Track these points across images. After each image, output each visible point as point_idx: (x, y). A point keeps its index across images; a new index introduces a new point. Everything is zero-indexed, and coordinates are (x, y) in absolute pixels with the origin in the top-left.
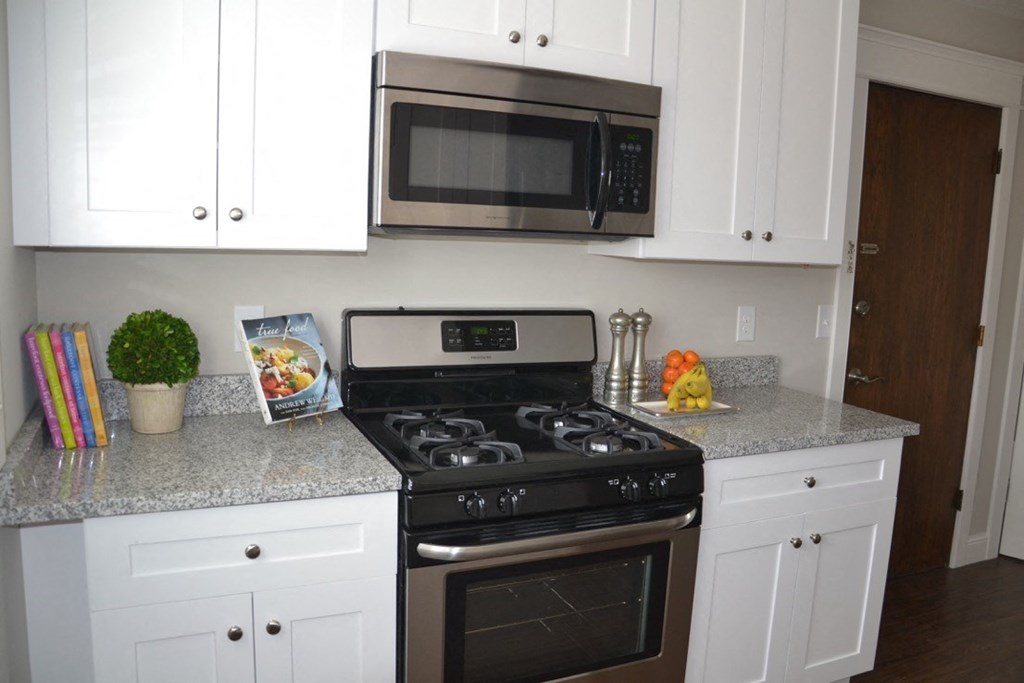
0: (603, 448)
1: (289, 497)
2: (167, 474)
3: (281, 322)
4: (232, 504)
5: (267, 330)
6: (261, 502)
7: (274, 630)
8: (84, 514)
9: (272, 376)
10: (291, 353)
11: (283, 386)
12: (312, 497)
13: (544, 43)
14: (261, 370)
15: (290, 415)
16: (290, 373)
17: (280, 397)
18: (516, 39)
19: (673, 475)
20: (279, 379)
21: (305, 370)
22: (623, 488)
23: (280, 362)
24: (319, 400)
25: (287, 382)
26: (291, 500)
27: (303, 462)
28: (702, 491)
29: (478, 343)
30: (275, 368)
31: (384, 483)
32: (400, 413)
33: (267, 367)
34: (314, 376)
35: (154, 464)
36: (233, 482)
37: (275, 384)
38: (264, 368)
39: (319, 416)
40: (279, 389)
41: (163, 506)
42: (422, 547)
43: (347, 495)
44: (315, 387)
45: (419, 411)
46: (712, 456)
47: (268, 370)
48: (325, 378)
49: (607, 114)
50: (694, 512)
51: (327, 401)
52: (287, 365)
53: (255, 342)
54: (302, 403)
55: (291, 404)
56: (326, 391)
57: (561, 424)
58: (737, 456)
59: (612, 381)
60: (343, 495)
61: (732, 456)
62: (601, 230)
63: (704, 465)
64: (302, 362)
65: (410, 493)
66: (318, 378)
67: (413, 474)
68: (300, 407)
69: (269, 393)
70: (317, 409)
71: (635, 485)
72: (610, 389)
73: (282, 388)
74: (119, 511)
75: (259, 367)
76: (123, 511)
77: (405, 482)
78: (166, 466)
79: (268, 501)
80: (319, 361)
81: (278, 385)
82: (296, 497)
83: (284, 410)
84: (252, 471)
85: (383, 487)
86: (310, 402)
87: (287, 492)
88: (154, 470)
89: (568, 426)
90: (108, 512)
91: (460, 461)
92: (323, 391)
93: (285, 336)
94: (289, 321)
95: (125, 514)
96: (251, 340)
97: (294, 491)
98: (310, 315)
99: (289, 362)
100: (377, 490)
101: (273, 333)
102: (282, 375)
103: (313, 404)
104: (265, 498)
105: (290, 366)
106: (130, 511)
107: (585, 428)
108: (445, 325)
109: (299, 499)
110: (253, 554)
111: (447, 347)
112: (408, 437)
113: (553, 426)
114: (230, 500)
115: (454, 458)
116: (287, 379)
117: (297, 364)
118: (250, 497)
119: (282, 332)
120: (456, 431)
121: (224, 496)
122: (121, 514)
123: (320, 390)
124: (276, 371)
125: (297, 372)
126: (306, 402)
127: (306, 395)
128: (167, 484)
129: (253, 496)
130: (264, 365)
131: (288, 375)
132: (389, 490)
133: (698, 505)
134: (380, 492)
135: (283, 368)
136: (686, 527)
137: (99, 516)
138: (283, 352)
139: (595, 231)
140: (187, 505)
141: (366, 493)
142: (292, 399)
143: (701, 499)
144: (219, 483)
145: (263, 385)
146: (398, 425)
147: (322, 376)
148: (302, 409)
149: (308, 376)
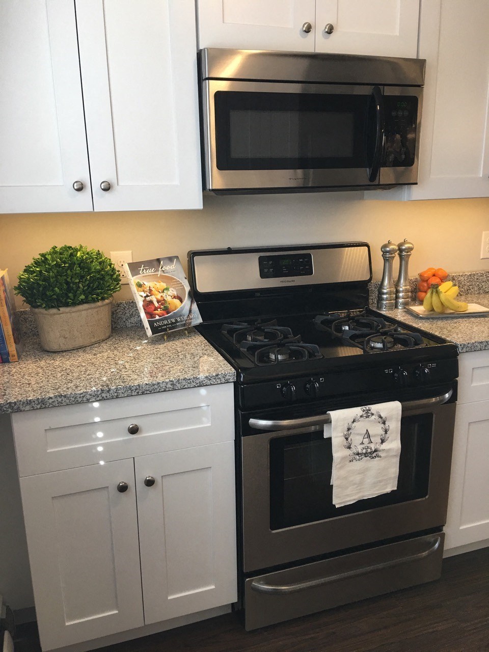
0: (380, 345)
1: (158, 390)
2: (69, 377)
3: (156, 263)
4: (117, 397)
5: (146, 270)
6: (138, 394)
7: (150, 483)
8: (10, 410)
9: (151, 302)
10: (164, 285)
11: (159, 310)
12: (174, 389)
13: (330, 30)
14: (143, 299)
15: (165, 330)
16: (164, 300)
17: (157, 317)
18: (308, 29)
19: (434, 365)
20: (156, 304)
21: (175, 297)
22: (396, 375)
23: (157, 292)
24: (185, 318)
25: (162, 307)
26: (159, 392)
27: (166, 363)
28: (458, 376)
29: (285, 271)
30: (153, 296)
31: (223, 377)
32: (232, 323)
33: (147, 296)
34: (181, 301)
35: (59, 369)
36: (117, 381)
37: (153, 308)
38: (145, 297)
39: (186, 329)
40: (156, 312)
41: (68, 401)
42: (252, 421)
43: (198, 386)
44: (182, 309)
45: (245, 322)
46: (465, 350)
47: (148, 299)
48: (189, 303)
49: (381, 87)
50: (451, 392)
51: (191, 319)
52: (162, 294)
53: (137, 278)
54: (174, 321)
55: (165, 322)
56: (190, 311)
57: (347, 328)
58: (485, 350)
59: (384, 294)
60: (195, 387)
61: (481, 350)
62: (376, 182)
63: (459, 357)
64: (172, 292)
65: (243, 383)
66: (184, 303)
67: (244, 370)
68: (172, 323)
69: (150, 315)
70: (184, 325)
71: (405, 373)
72: (382, 299)
73: (159, 311)
74: (36, 407)
75: (142, 296)
76: (39, 407)
77: (238, 376)
78: (68, 371)
79: (143, 393)
80: (185, 291)
81: (156, 309)
82: (163, 390)
83: (160, 326)
84: (130, 372)
85: (223, 380)
86: (179, 320)
87: (156, 387)
88: (60, 375)
89: (353, 329)
90: (28, 408)
91: (276, 358)
92: (188, 312)
93: (159, 273)
94: (162, 262)
95: (40, 408)
96: (135, 277)
97: (161, 385)
98: (177, 257)
99: (163, 292)
100: (219, 382)
101: (150, 272)
102: (158, 301)
103: (181, 321)
104: (141, 391)
105: (164, 295)
106: (44, 406)
107: (366, 330)
108: (261, 260)
109: (165, 391)
110: (134, 430)
111: (263, 275)
112: (239, 341)
113: (342, 329)
114: (116, 395)
115: (273, 357)
116: (162, 304)
117: (169, 293)
118: (130, 391)
119: (157, 271)
120: (271, 336)
121: (111, 392)
122: (37, 409)
123: (186, 311)
124: (153, 299)
125: (169, 299)
126: (176, 320)
127: (175, 315)
128: (70, 385)
129: (132, 390)
130: (145, 295)
131: (162, 302)
132: (227, 382)
133: (454, 387)
134: (221, 383)
135: (159, 297)
136: (445, 403)
137: (21, 411)
138: (158, 285)
139: (372, 183)
140: (85, 399)
141: (211, 385)
142: (166, 319)
143: (457, 382)
144: (108, 382)
145: (145, 309)
146: (231, 332)
147: (187, 301)
148: (173, 325)
149: (177, 301)
